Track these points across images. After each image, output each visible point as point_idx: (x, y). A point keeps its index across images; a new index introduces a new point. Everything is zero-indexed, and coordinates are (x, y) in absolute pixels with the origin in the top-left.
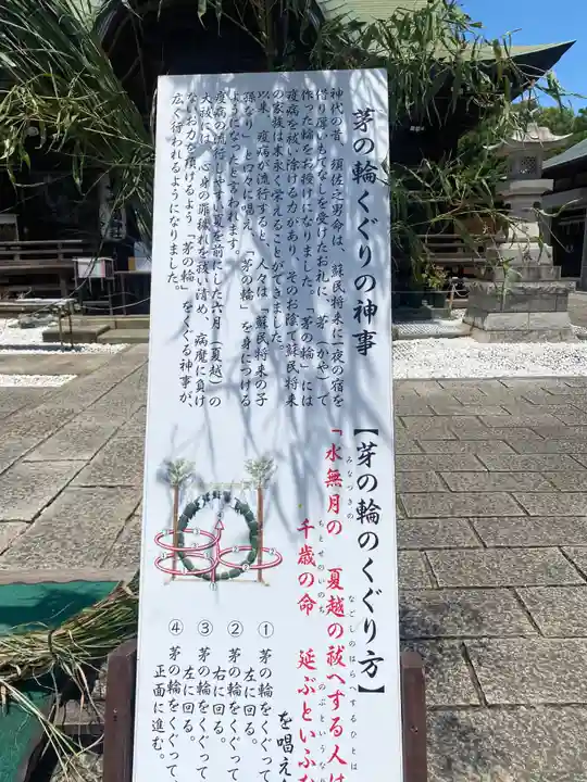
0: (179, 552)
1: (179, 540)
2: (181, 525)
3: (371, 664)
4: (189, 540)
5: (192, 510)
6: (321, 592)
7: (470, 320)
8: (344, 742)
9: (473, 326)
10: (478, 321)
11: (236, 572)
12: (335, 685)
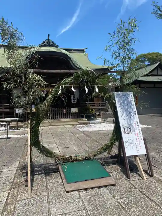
0: (125, 132)
1: (124, 131)
2: (124, 130)
3: (141, 139)
4: (125, 131)
5: (125, 128)
6: (136, 134)
7: (104, 120)
8: (140, 145)
9: (104, 121)
10: (105, 120)
11: (130, 133)
12: (139, 141)
